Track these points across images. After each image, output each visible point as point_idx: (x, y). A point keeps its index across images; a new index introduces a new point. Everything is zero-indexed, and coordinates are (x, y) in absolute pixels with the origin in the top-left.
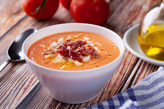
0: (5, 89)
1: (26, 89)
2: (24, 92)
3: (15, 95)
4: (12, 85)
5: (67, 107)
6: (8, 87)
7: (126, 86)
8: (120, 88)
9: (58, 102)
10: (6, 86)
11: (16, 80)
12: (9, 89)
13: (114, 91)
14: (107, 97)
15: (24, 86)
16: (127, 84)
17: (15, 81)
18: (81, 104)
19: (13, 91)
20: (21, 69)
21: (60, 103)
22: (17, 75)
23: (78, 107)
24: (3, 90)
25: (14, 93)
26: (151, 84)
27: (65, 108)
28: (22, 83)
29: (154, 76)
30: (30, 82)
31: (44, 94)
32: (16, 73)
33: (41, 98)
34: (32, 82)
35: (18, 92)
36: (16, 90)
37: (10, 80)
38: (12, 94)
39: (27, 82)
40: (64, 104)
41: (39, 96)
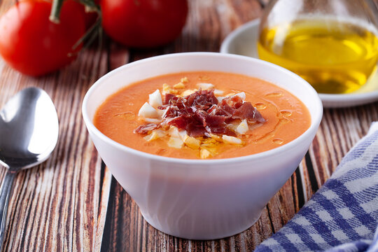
0: (40, 235)
1: (89, 227)
2: (90, 235)
3: (75, 246)
4: (50, 225)
5: (211, 247)
6: (44, 229)
7: (306, 180)
8: (295, 185)
9: (184, 240)
10: (38, 228)
11: (52, 212)
12: (49, 233)
13: (287, 194)
14: (282, 211)
15: (81, 221)
16: (305, 174)
17: (51, 215)
18: (238, 235)
19: (62, 236)
20: (44, 185)
21: (190, 242)
22: (47, 200)
23: (236, 242)
24: (36, 238)
25: (68, 240)
26: (371, 161)
27: (209, 249)
28: (69, 214)
29: (373, 144)
30: (89, 209)
31: (139, 230)
32: (39, 194)
33: (139, 238)
34: (92, 208)
35: (75, 237)
36: (68, 232)
37: (38, 215)
38: (66, 244)
39: (81, 212)
40: (200, 243)
41: (131, 237)
